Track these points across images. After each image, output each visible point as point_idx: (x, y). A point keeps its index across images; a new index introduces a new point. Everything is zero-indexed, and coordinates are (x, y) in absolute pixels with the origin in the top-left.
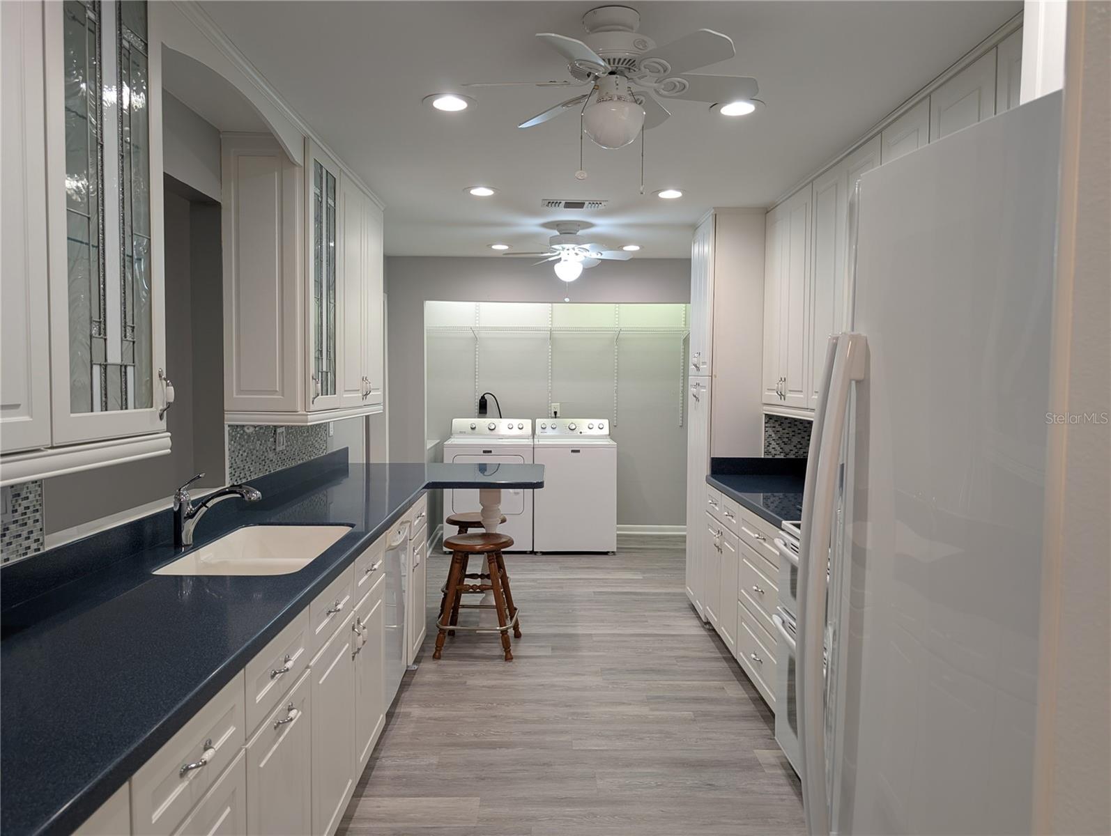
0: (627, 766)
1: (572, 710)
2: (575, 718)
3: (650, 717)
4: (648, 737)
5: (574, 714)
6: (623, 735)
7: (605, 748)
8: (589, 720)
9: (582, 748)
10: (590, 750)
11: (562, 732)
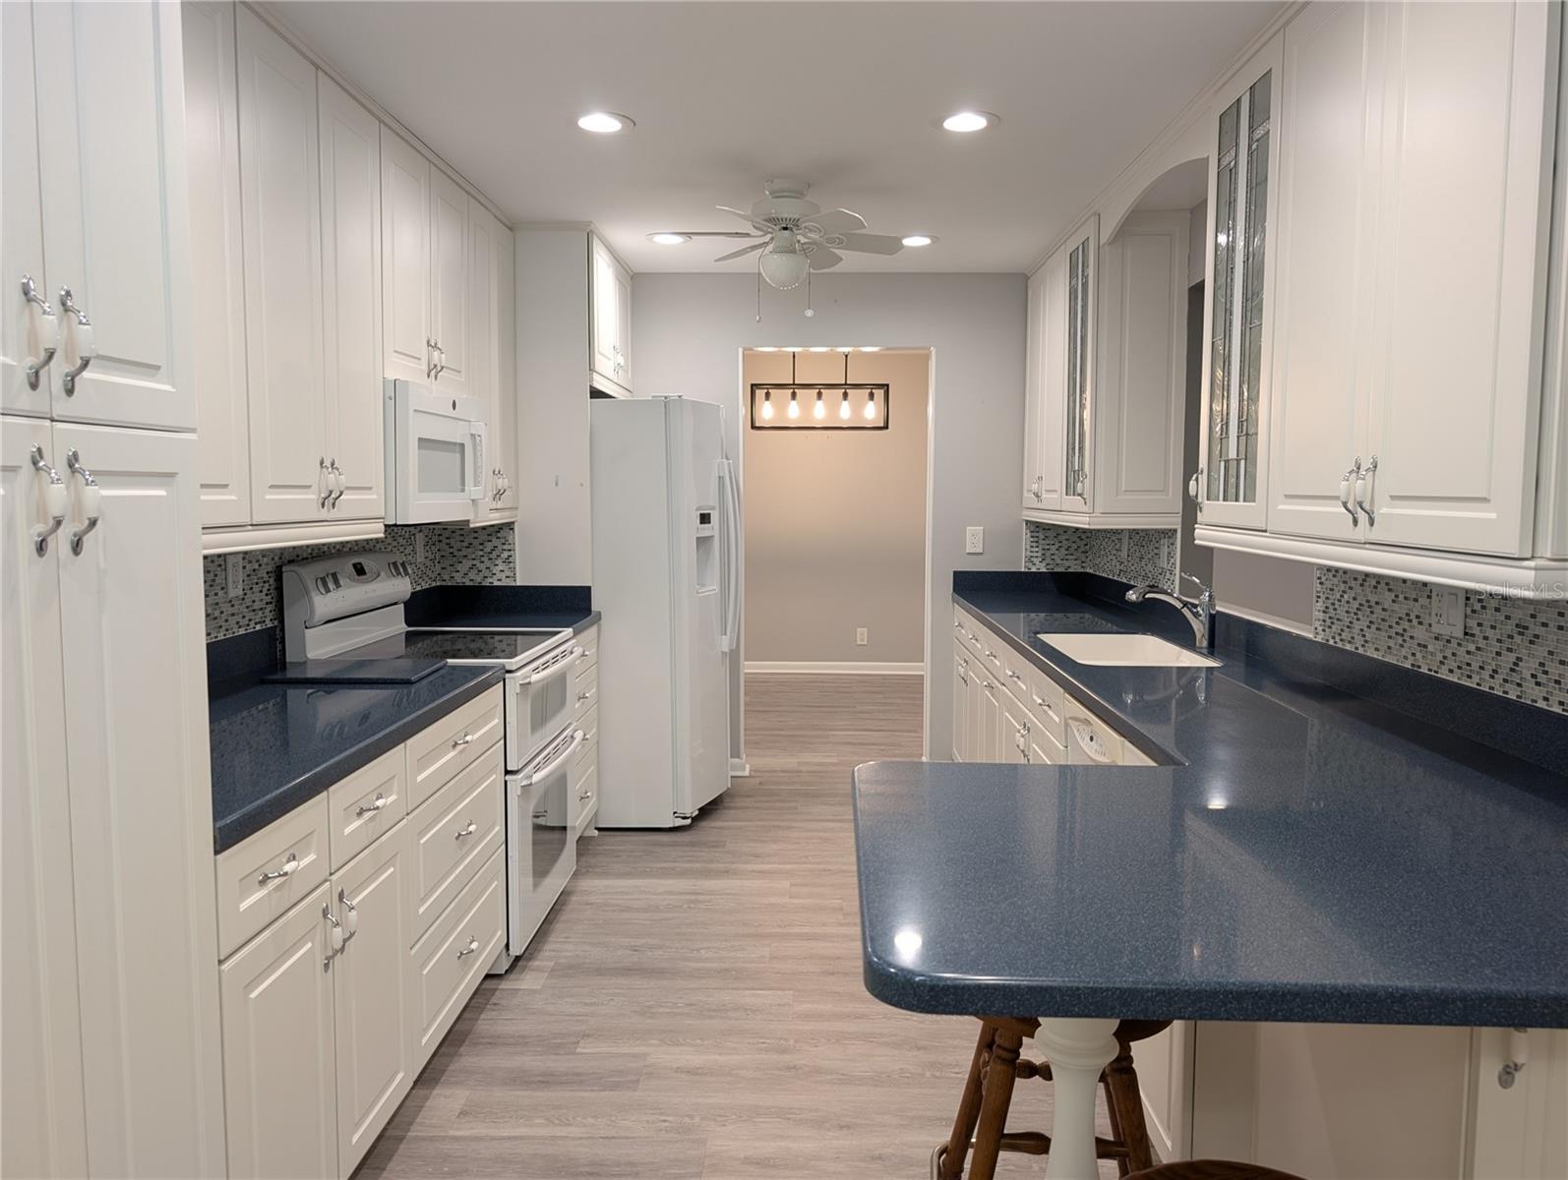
0: (726, 970)
1: (786, 1058)
2: (782, 1042)
3: (656, 1042)
4: (678, 1008)
5: (784, 1051)
6: (714, 1011)
7: (747, 992)
8: (761, 1038)
9: (779, 992)
10: (770, 989)
11: (807, 1017)
